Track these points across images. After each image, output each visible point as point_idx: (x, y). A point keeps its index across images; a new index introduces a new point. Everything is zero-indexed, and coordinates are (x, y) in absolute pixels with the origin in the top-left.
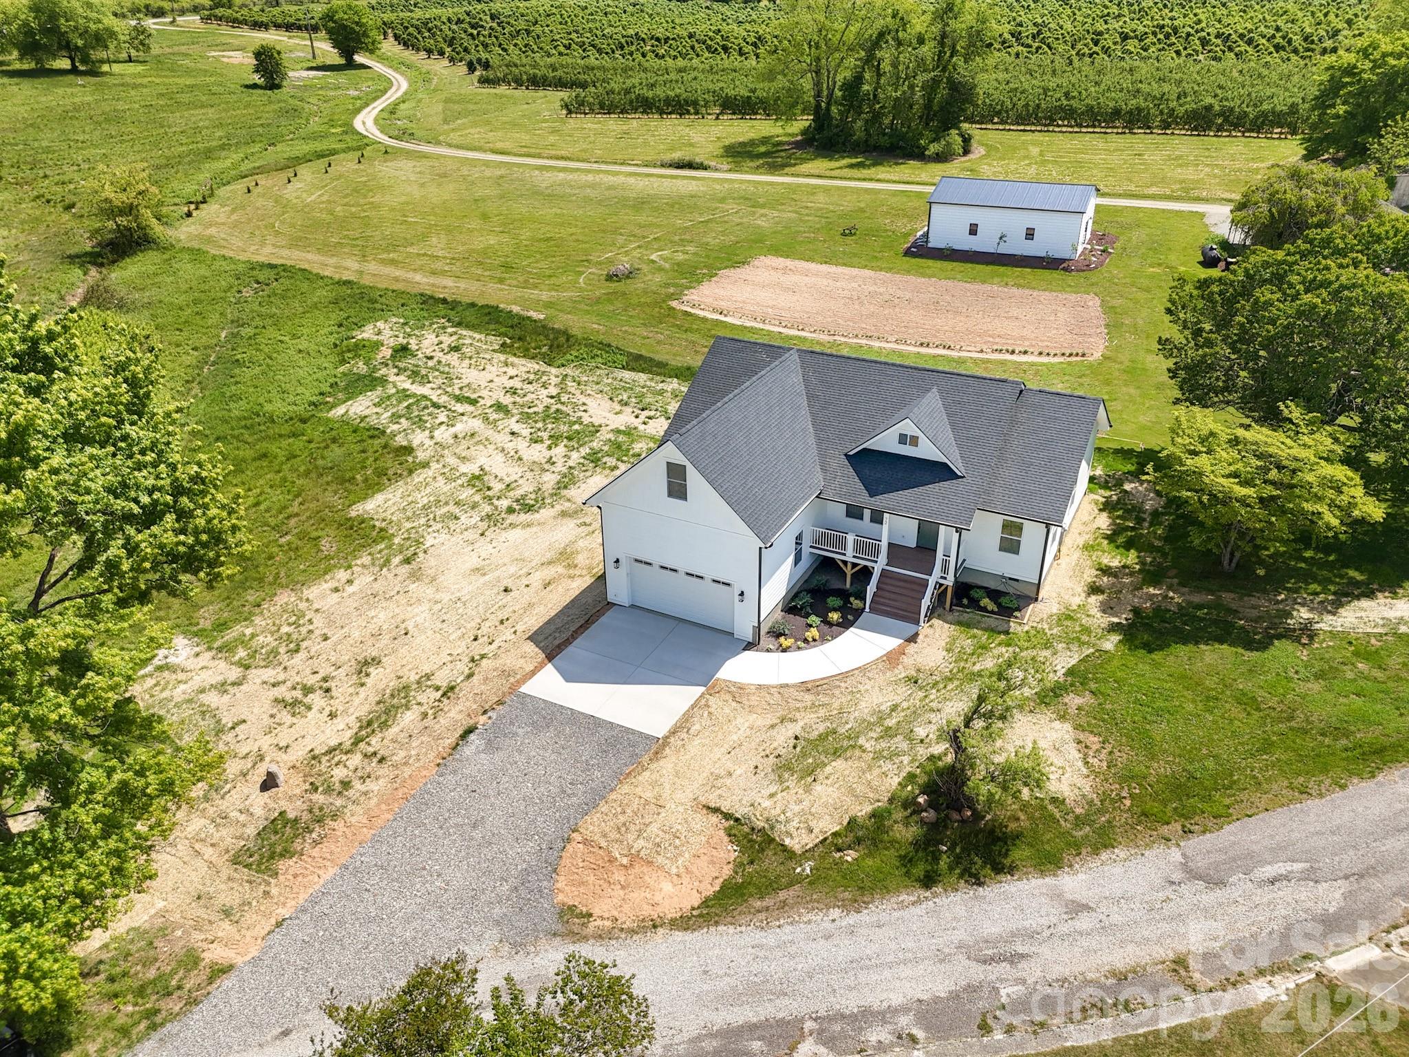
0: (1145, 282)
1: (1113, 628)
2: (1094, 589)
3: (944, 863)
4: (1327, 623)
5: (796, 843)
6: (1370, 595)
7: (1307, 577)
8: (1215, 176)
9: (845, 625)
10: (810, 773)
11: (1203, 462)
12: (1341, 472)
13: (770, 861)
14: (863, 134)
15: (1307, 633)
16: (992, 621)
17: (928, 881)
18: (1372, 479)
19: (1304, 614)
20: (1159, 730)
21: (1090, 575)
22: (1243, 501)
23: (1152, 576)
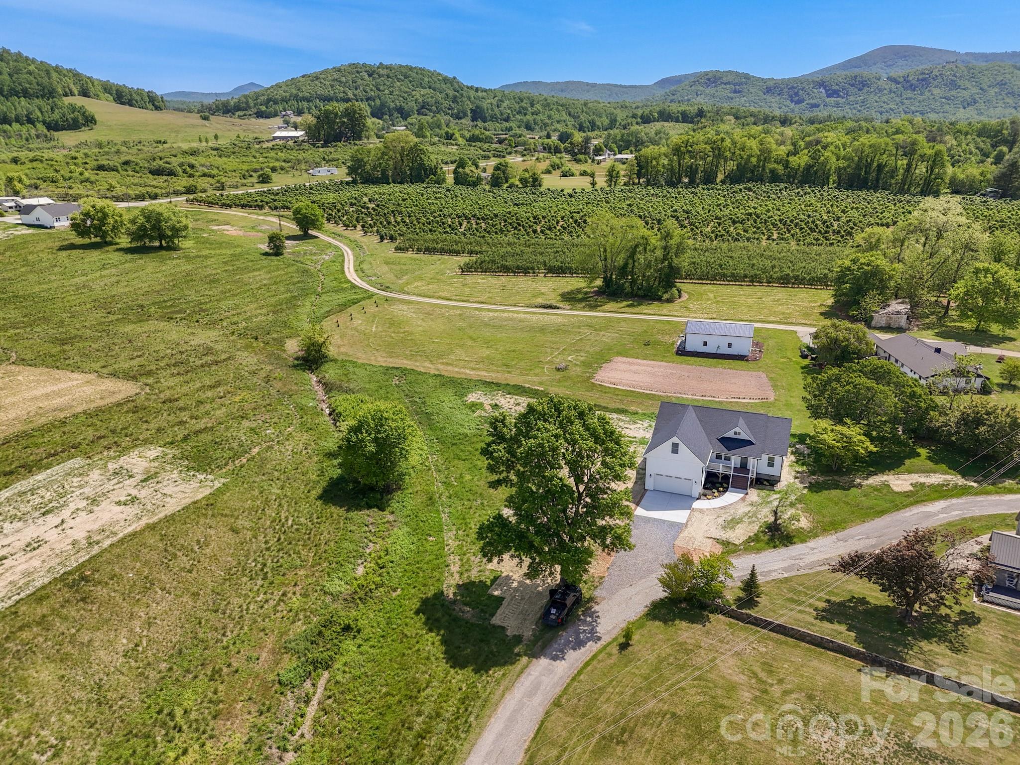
0: (781, 366)
1: (805, 487)
2: (796, 478)
3: (778, 543)
4: (865, 483)
5: (737, 542)
6: (876, 474)
7: (858, 471)
8: (797, 311)
9: (725, 492)
10: (733, 528)
11: (825, 436)
12: (863, 438)
13: (731, 547)
14: (630, 290)
15: (860, 486)
16: (769, 487)
17: (775, 547)
18: (872, 440)
19: (858, 481)
20: (824, 511)
21: (793, 474)
22: (837, 447)
23: (813, 473)
